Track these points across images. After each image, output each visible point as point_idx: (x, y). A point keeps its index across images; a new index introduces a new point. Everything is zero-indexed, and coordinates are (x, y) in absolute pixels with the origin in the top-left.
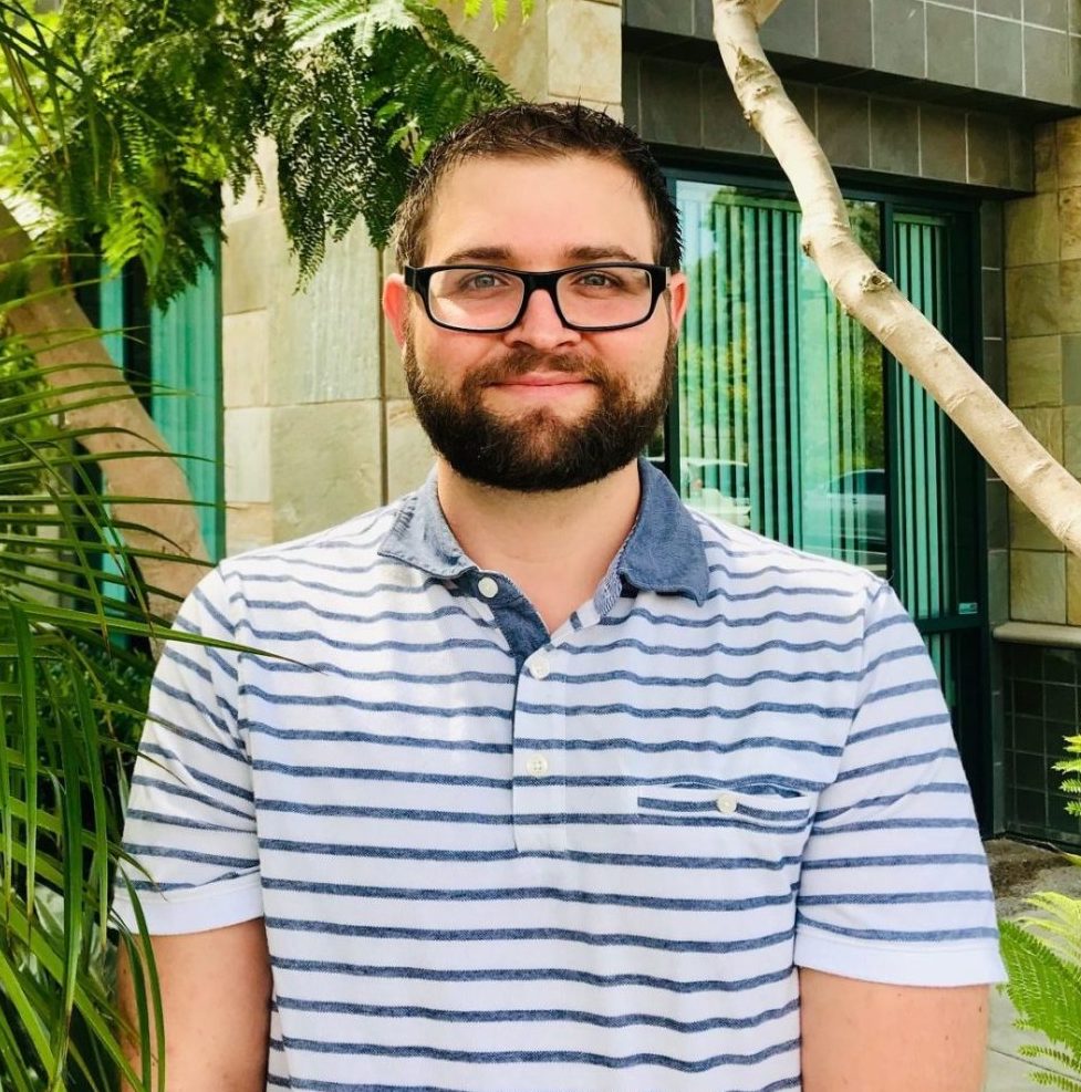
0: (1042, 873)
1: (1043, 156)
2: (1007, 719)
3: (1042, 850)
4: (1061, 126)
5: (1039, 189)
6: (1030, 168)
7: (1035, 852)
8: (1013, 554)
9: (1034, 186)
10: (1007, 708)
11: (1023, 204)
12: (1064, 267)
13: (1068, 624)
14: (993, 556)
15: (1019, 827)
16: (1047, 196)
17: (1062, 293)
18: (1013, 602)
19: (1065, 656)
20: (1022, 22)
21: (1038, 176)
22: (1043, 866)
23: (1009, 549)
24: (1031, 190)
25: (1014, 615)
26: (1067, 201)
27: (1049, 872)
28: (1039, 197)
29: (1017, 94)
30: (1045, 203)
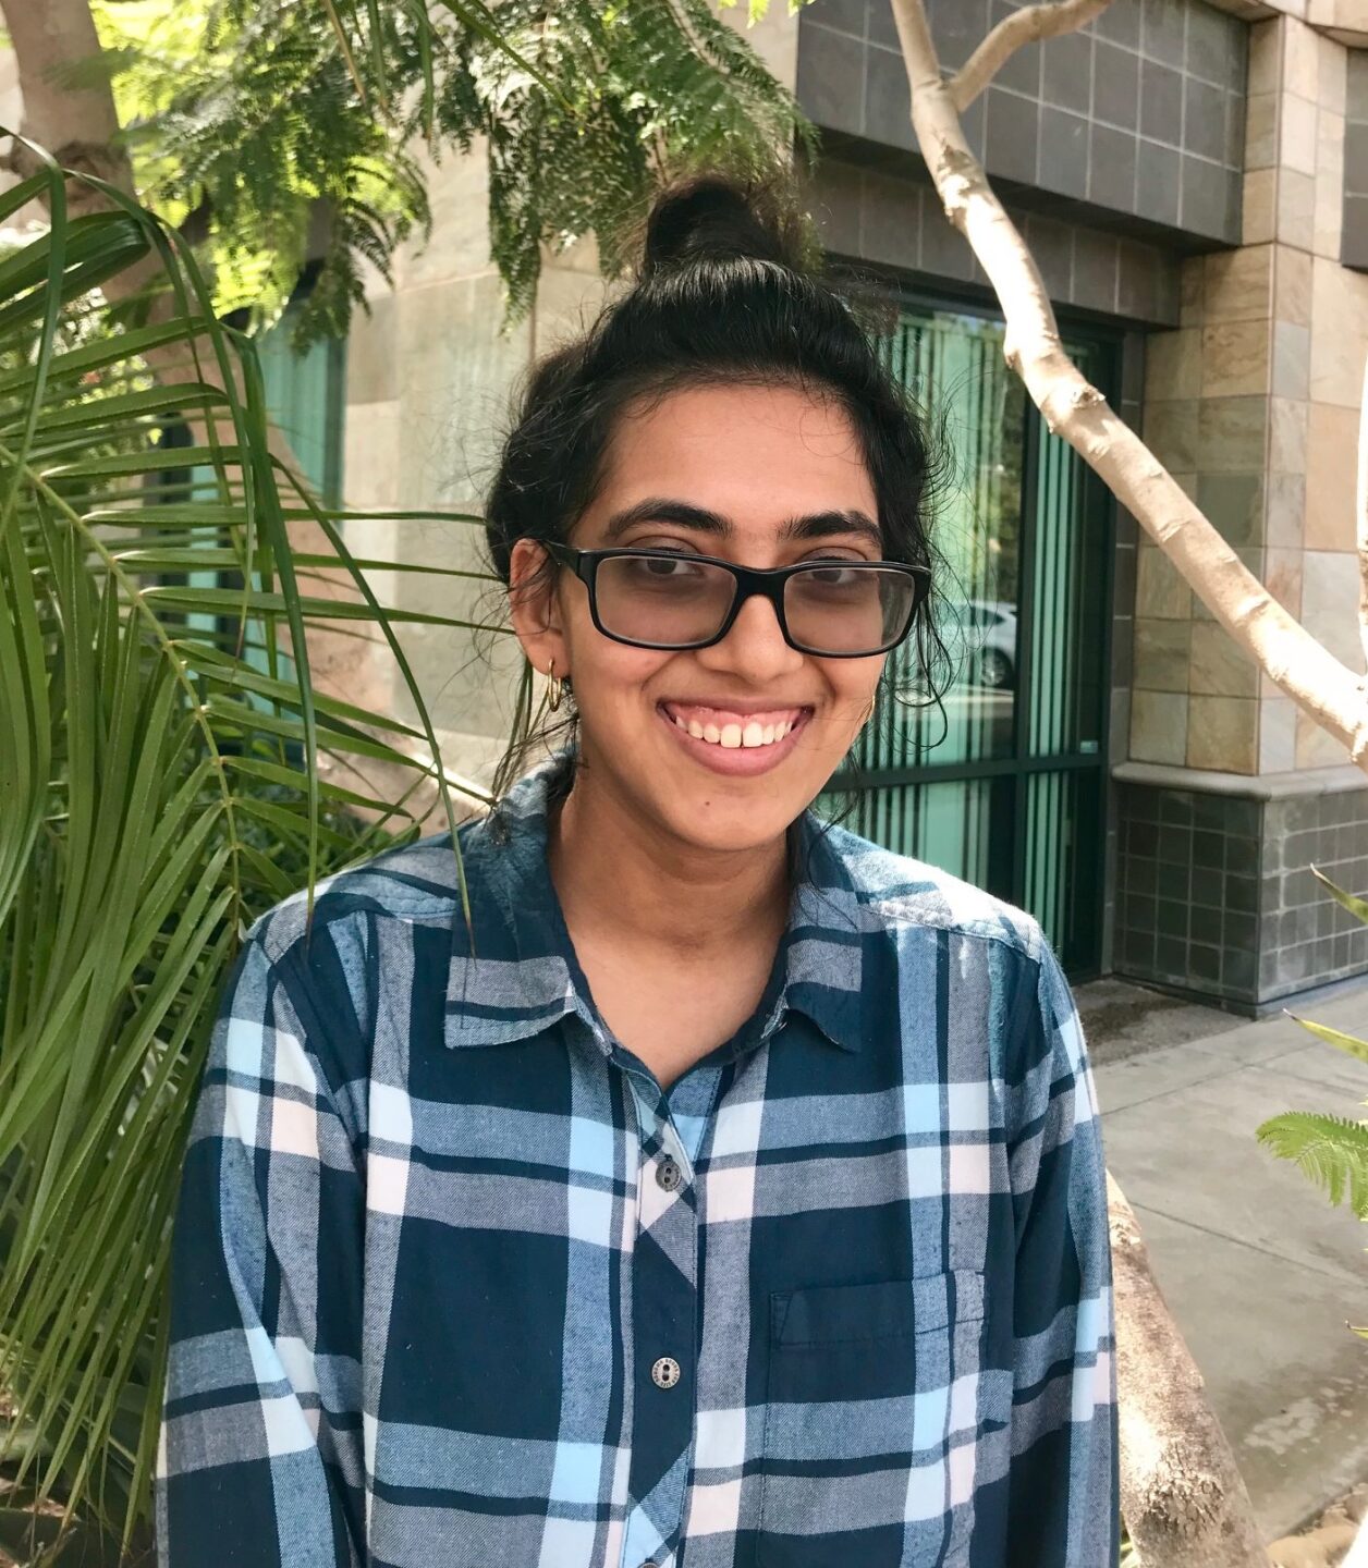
0: (1151, 1015)
1: (1189, 291)
2: (1121, 861)
3: (1149, 992)
4: (1210, 260)
5: (1184, 323)
6: (1177, 302)
7: (1141, 993)
8: (1135, 693)
9: (1179, 321)
10: (1121, 848)
11: (1167, 338)
12: (1204, 404)
13: (1186, 767)
14: (1117, 694)
15: (1126, 967)
16: (1191, 333)
17: (1201, 432)
18: (1132, 740)
19: (1183, 798)
20: (1181, 150)
21: (1184, 310)
22: (1150, 1009)
23: (1131, 689)
24: (1175, 324)
25: (1133, 755)
26: (1211, 338)
27: (1157, 1014)
28: (1182, 332)
29: (1172, 224)
30: (1189, 338)
